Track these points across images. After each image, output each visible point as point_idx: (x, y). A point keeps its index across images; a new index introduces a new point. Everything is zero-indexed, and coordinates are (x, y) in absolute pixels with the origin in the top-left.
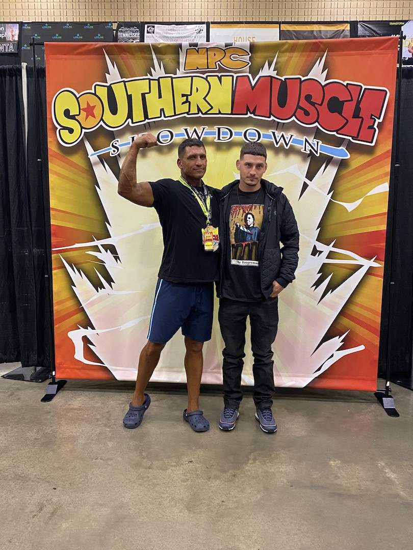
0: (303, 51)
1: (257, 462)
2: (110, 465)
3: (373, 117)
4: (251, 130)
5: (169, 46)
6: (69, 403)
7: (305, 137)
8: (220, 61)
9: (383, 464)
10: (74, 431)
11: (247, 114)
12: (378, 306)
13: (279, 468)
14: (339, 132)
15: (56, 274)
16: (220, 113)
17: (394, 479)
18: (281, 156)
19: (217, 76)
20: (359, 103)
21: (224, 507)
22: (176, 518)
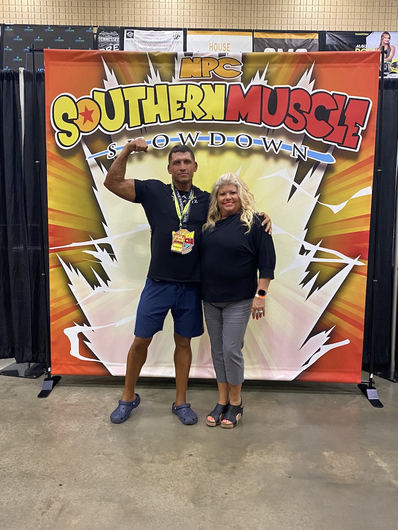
0: (292, 62)
1: (254, 454)
2: (112, 460)
3: (357, 125)
4: (243, 135)
5: (165, 55)
6: (66, 399)
7: (294, 143)
8: (213, 70)
9: (373, 454)
10: (73, 426)
11: (239, 121)
12: (363, 303)
13: (276, 460)
14: (325, 139)
15: (52, 272)
16: (213, 119)
17: (384, 468)
18: (271, 161)
19: (211, 84)
20: (344, 111)
21: (228, 499)
22: (182, 511)
